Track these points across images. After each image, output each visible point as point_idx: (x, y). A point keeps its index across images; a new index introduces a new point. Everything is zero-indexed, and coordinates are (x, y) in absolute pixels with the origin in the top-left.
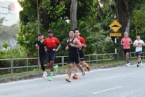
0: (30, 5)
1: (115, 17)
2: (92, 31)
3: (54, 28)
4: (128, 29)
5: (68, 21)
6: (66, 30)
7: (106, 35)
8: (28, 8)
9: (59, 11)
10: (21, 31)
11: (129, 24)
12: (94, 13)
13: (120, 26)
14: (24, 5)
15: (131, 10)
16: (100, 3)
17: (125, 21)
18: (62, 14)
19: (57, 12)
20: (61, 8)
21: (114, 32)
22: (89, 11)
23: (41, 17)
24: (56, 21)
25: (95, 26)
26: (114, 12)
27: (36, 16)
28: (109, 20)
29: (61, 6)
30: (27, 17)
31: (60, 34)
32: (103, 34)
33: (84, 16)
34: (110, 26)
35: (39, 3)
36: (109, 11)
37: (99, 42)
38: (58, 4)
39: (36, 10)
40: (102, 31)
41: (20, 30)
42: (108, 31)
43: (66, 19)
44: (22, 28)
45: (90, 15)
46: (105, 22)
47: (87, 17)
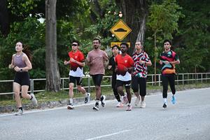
1: (121, 15)
2: (83, 37)
3: (17, 32)
4: (141, 35)
5: (42, 21)
6: (38, 36)
9: (27, 3)
11: (143, 28)
12: (86, 8)
13: (129, 30)
15: (147, 4)
17: (136, 22)
18: (32, 8)
19: (23, 5)
21: (118, 41)
22: (77, 4)
24: (21, 19)
25: (87, 30)
26: (119, 7)
28: (110, 21)
31: (28, 41)
33: (69, 13)
34: (112, 30)
36: (110, 6)
42: (110, 38)
43: (39, 17)
46: (104, 23)
47: (74, 14)
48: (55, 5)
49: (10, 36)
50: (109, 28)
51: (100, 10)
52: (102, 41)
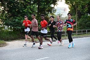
5: (89, 15)
6: (88, 19)
14: (70, 9)
19: (84, 11)
23: (78, 13)
24: (84, 15)
31: (85, 20)
38: (85, 8)
39: (76, 11)
49: (81, 19)
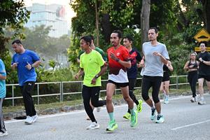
0: (85, 9)
1: (202, 25)
2: (171, 44)
5: (137, 31)
7: (190, 49)
8: (82, 13)
9: (126, 17)
10: (74, 44)
12: (174, 19)
14: (77, 9)
16: (182, 6)
18: (129, 20)
19: (122, 18)
20: (128, 13)
22: (166, 17)
23: (101, 25)
25: (175, 38)
26: (201, 19)
27: (94, 24)
28: (194, 30)
29: (128, 9)
30: (82, 25)
32: (185, 48)
33: (160, 24)
34: (196, 37)
35: (98, 6)
36: (193, 17)
37: (180, 60)
38: (124, 7)
39: (95, 15)
40: (184, 44)
41: (72, 42)
42: (193, 44)
43: (135, 28)
44: (74, 40)
45: (168, 22)
46: (189, 32)
47: (163, 24)
48: (148, 18)
50: (193, 35)
51: (185, 21)
52: (188, 46)
